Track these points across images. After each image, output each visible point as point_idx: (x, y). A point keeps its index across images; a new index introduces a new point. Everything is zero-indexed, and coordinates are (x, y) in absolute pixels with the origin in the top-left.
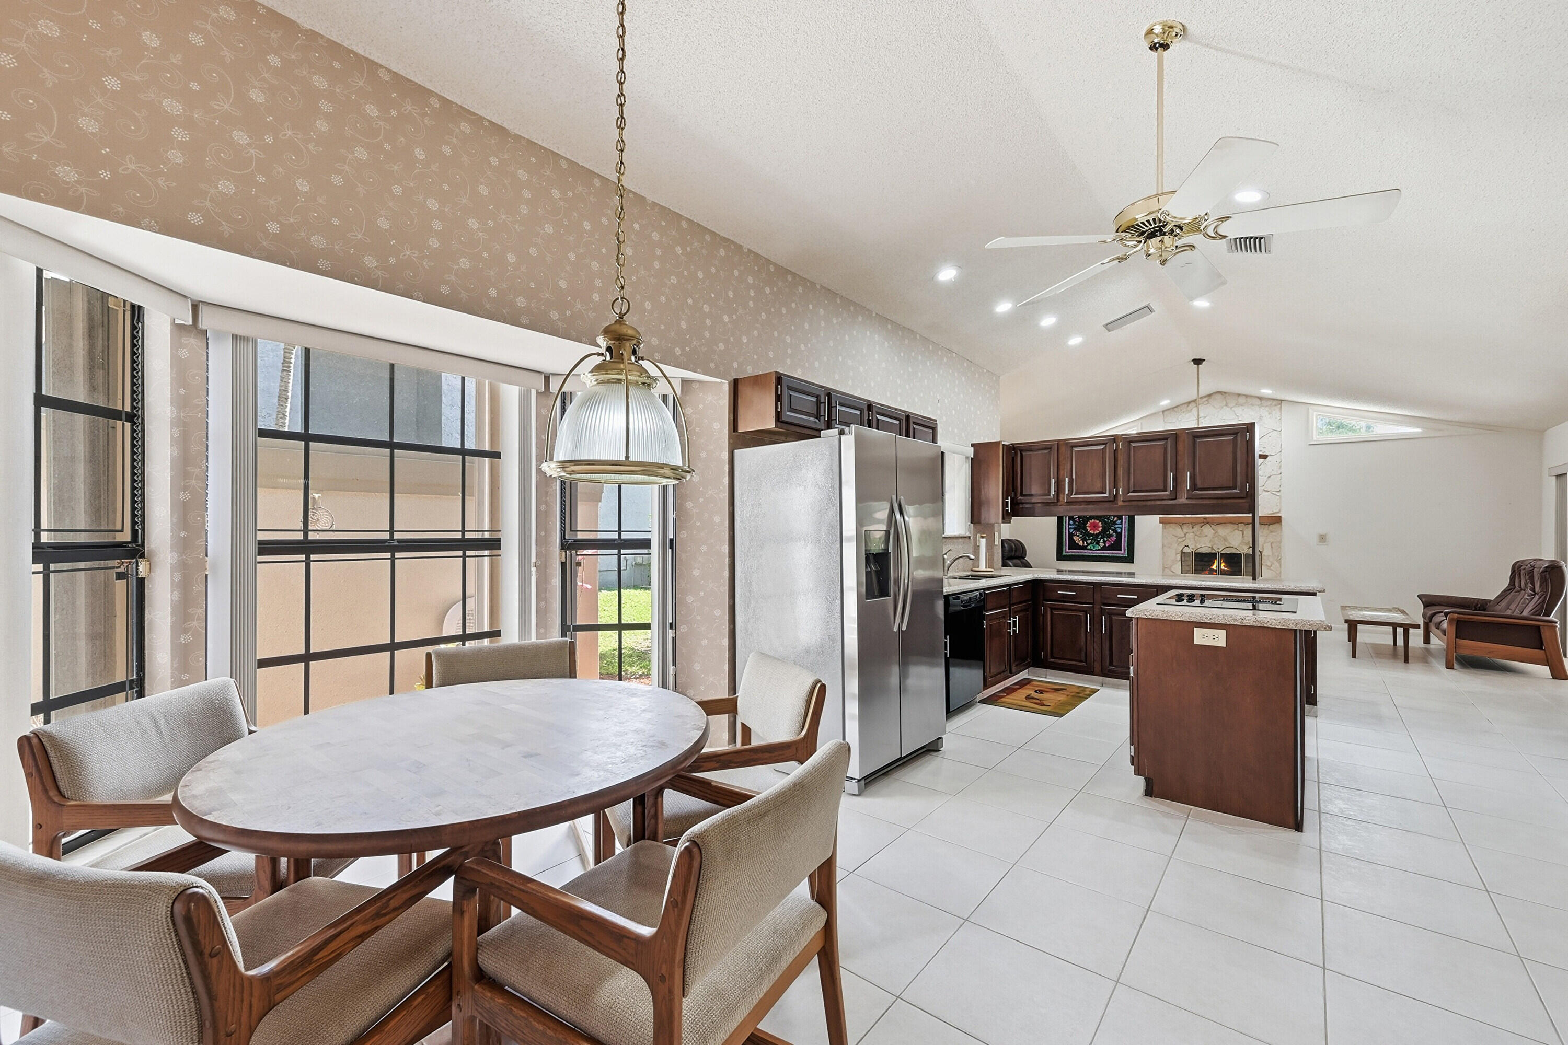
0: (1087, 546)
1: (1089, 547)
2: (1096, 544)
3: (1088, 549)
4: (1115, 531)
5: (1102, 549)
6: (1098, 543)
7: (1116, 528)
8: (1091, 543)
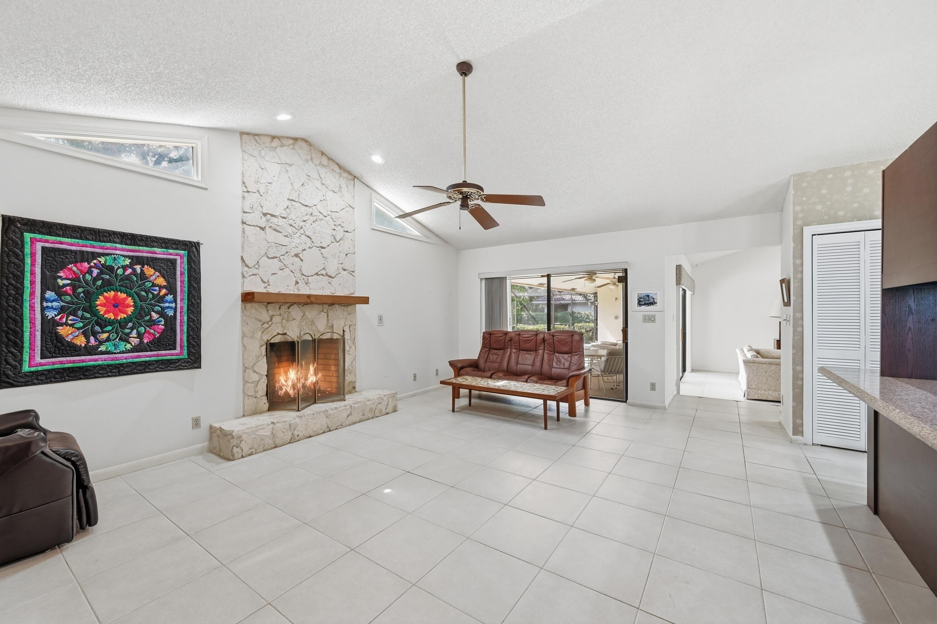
0: (98, 346)
1: (103, 348)
2: (121, 339)
3: (102, 353)
4: (162, 314)
5: (135, 349)
6: (125, 339)
7: (163, 309)
8: (108, 340)
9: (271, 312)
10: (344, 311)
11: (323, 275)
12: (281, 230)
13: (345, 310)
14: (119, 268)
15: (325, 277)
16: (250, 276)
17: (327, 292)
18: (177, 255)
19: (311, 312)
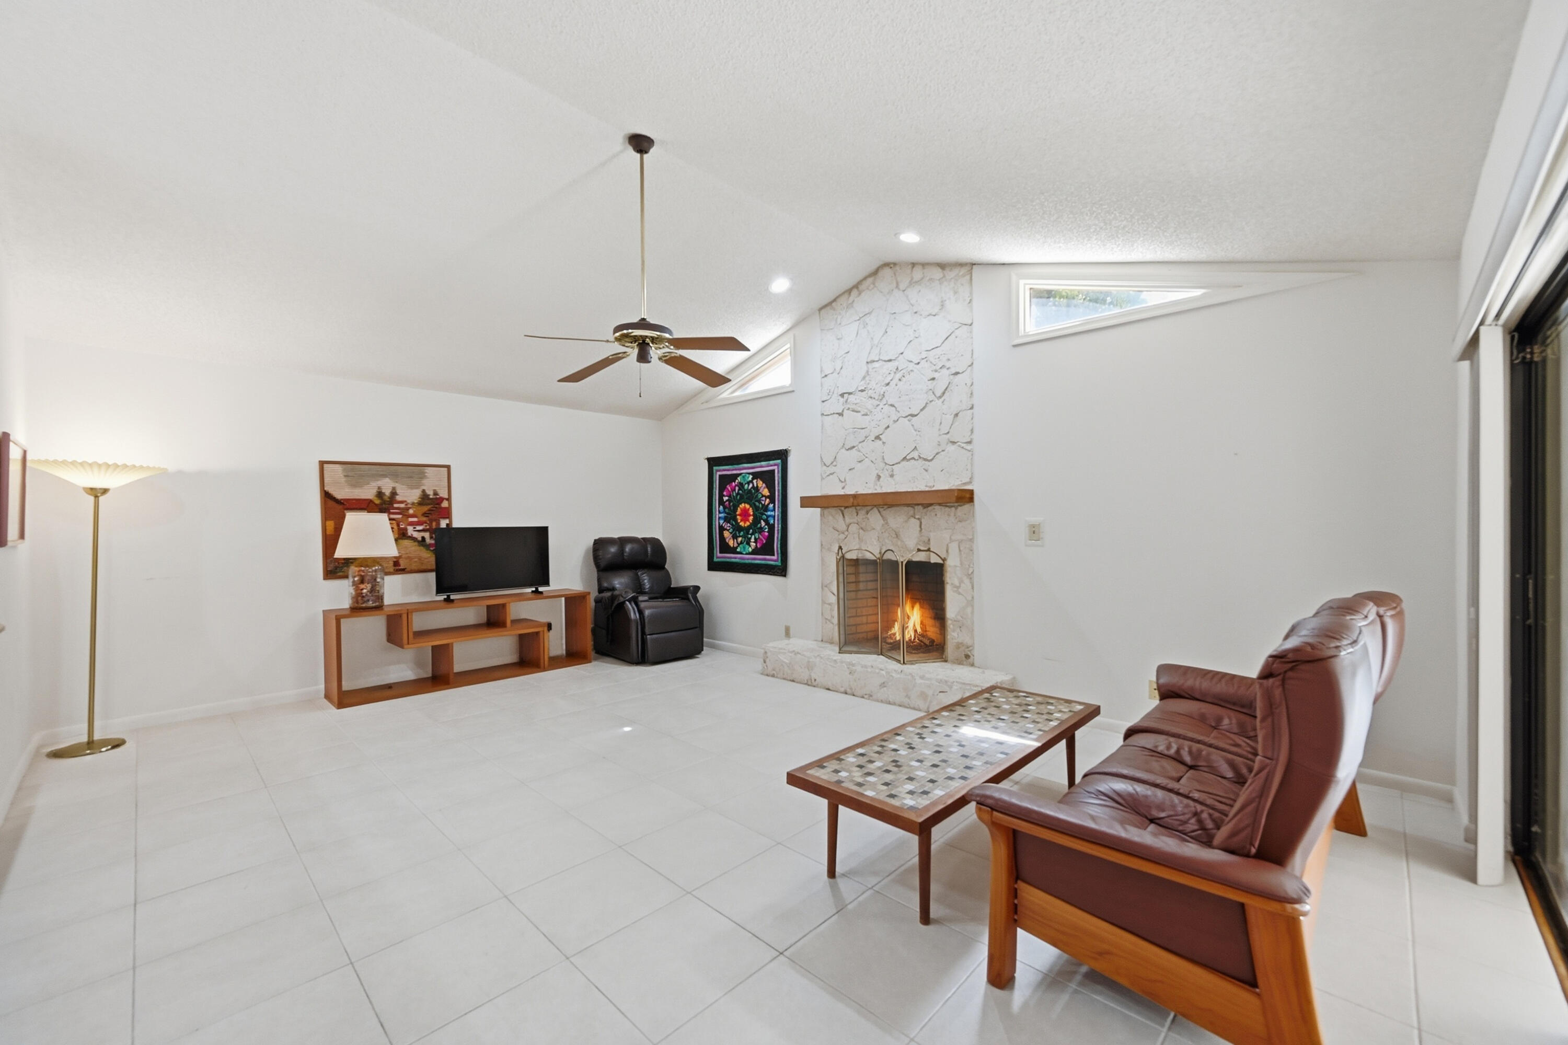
1: (740, 549)
2: (747, 543)
3: (739, 553)
4: (767, 522)
5: (754, 551)
6: (749, 542)
7: (768, 517)
8: (742, 542)
9: (848, 520)
10: (949, 515)
11: (913, 458)
12: (859, 409)
13: (952, 514)
14: (746, 484)
15: (918, 461)
16: (828, 476)
17: (920, 486)
18: (775, 465)
19: (896, 519)
